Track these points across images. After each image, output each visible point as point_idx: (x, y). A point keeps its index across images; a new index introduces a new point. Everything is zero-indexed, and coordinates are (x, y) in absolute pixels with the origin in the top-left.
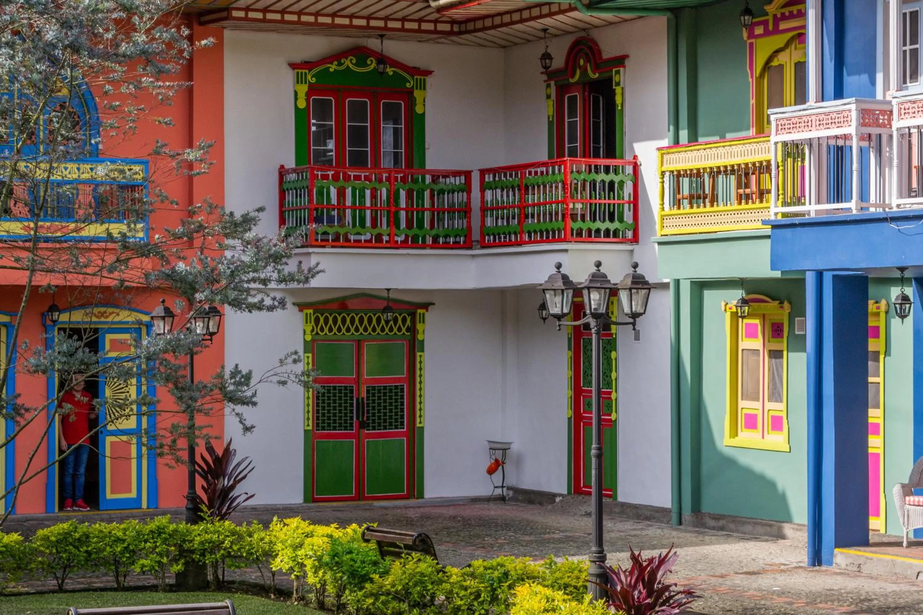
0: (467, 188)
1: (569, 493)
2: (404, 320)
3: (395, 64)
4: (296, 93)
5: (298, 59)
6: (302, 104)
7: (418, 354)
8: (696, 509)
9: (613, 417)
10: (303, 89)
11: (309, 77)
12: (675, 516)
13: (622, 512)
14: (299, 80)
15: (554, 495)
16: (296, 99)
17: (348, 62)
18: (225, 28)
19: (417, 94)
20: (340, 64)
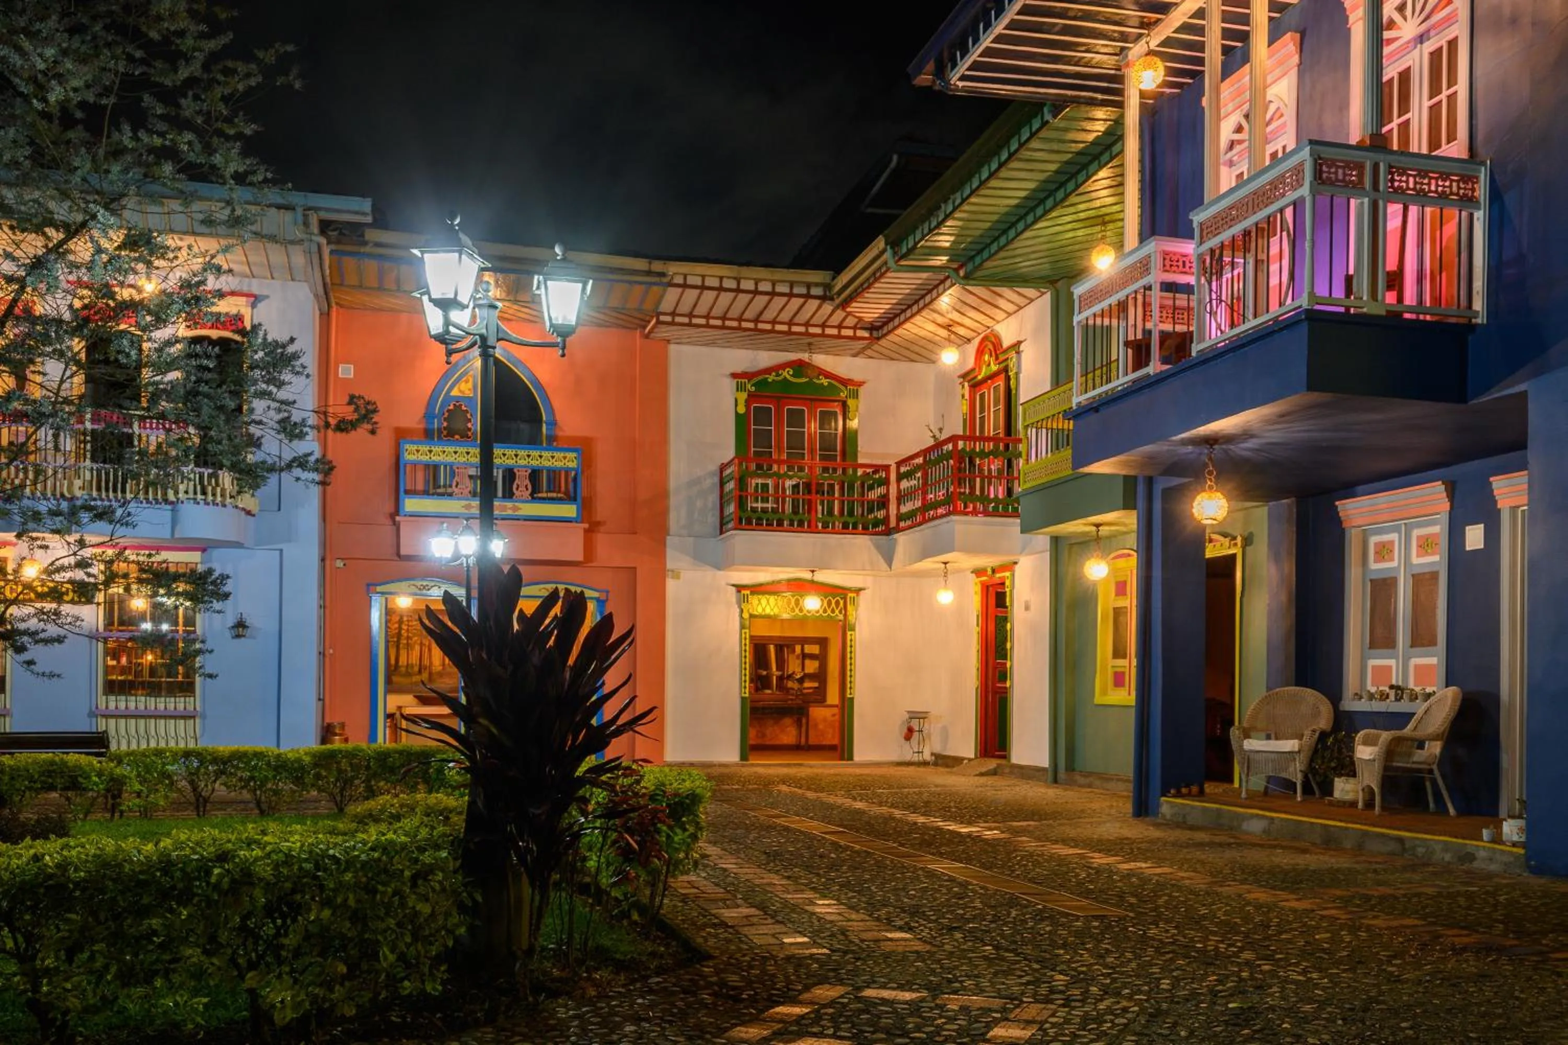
0: (886, 482)
1: (976, 757)
2: (837, 603)
3: (828, 375)
4: (736, 400)
5: (739, 370)
6: (742, 410)
7: (849, 633)
8: (1070, 768)
9: (1008, 684)
10: (743, 396)
11: (749, 386)
12: (1050, 775)
13: (1011, 773)
14: (740, 388)
15: (962, 759)
16: (736, 405)
17: (785, 374)
18: (668, 341)
19: (850, 402)
20: (778, 375)
